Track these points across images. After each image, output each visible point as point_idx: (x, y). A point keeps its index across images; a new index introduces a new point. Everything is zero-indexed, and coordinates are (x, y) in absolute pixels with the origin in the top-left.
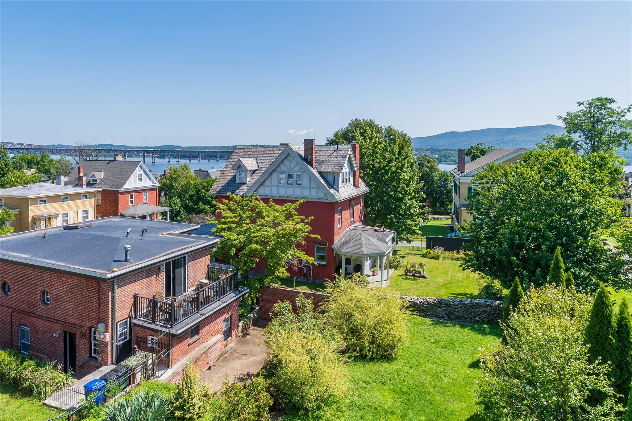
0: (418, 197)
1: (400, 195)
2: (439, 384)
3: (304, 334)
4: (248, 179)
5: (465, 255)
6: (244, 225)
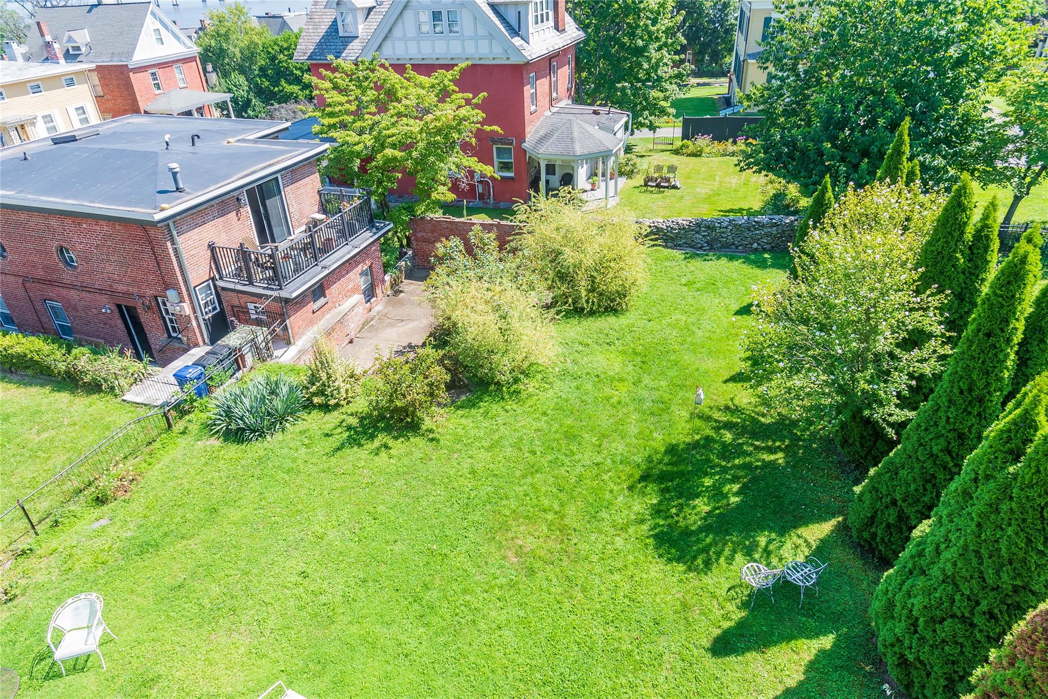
0: (672, 44)
1: (640, 43)
2: (689, 339)
3: (487, 285)
4: (361, 27)
5: (747, 145)
6: (366, 116)
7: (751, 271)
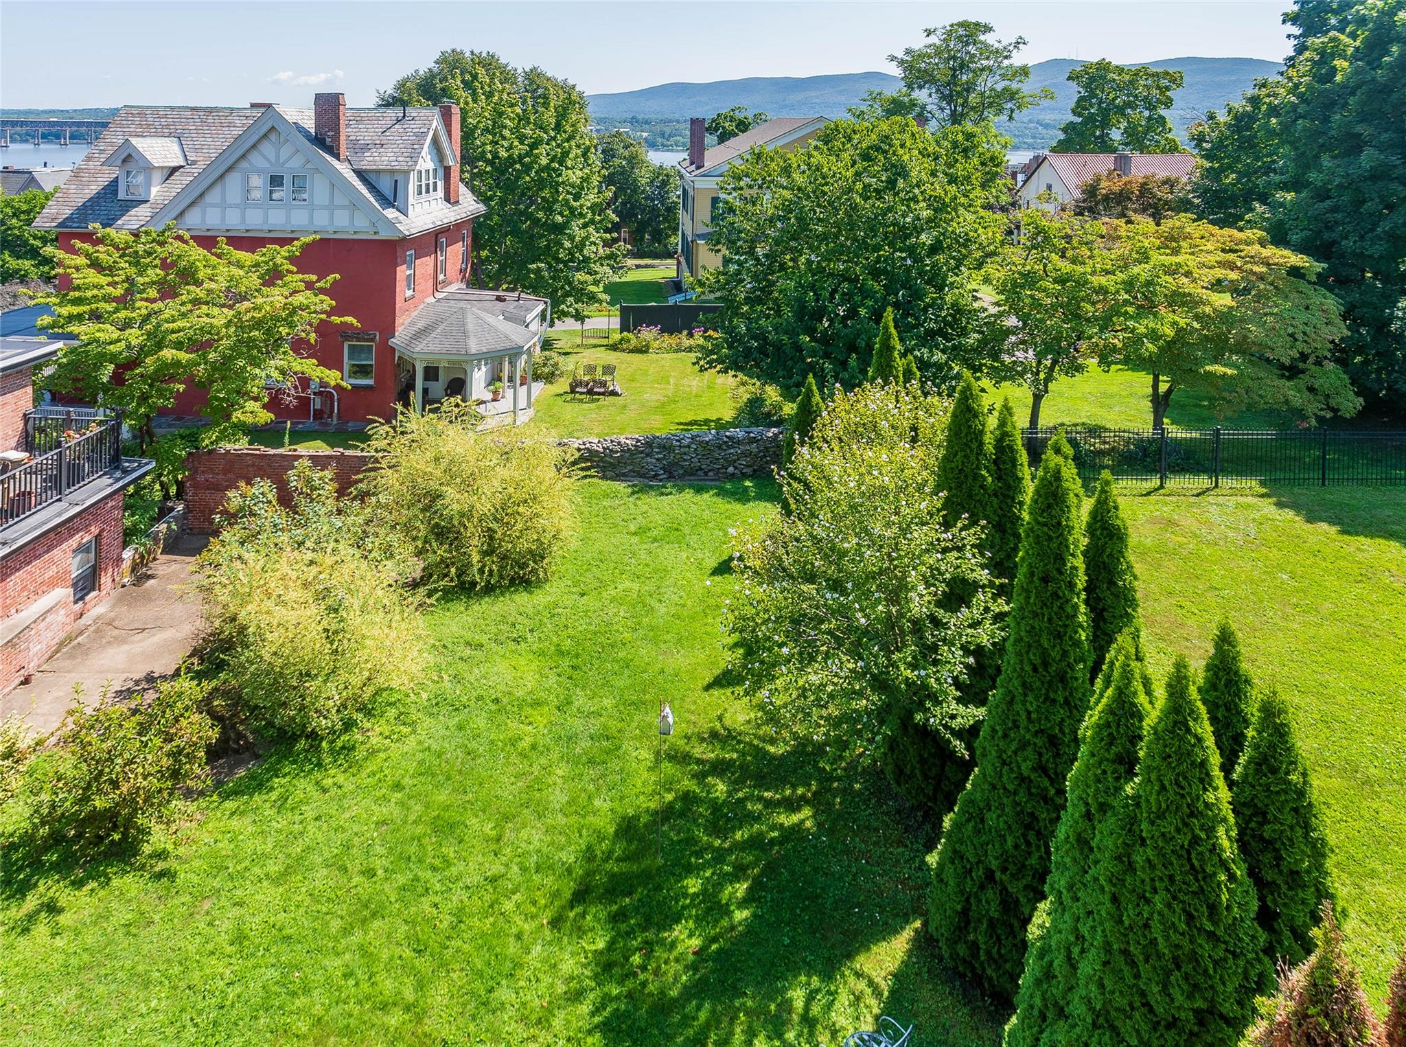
0: (601, 222)
1: (559, 219)
2: (645, 621)
3: (310, 555)
4: (154, 190)
5: (705, 338)
6: (138, 304)
7: (729, 506)
